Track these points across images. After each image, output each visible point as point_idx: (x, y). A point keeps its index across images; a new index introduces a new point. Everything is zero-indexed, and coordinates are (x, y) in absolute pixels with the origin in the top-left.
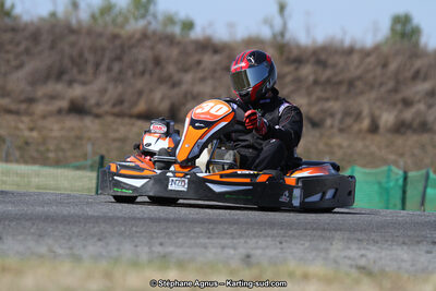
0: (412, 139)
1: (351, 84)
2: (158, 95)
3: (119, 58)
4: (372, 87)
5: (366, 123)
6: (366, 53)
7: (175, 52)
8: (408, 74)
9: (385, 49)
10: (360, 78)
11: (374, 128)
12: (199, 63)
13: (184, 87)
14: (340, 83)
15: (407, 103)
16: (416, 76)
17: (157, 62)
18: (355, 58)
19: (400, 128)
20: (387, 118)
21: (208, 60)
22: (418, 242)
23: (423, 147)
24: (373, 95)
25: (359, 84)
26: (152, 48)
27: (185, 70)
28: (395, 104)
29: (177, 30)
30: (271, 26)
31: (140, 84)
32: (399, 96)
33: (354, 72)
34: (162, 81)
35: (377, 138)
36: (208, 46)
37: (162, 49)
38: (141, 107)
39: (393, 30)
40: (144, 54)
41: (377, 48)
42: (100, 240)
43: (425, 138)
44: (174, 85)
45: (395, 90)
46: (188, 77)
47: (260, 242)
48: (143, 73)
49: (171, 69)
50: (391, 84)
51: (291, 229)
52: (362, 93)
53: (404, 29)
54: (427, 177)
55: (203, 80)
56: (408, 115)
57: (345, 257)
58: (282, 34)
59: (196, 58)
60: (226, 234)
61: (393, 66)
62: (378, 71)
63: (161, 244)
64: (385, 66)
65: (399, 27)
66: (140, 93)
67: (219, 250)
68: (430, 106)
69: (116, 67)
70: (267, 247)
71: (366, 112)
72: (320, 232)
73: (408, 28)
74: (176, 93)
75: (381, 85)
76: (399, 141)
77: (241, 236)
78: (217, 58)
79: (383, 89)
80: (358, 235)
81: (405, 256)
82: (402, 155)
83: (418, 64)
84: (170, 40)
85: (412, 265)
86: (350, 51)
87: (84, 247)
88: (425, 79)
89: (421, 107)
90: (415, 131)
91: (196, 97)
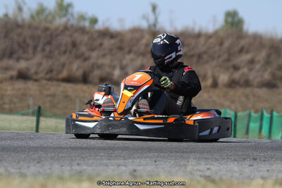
0: (240, 91)
1: (199, 56)
2: (75, 66)
3: (49, 43)
4: (213, 58)
5: (210, 82)
6: (209, 37)
7: (86, 38)
8: (236, 49)
9: (221, 34)
10: (205, 52)
11: (215, 85)
12: (101, 45)
13: (92, 61)
14: (192, 56)
15: (236, 68)
16: (241, 51)
17: (74, 45)
18: (202, 40)
19: (232, 84)
20: (224, 78)
21: (108, 43)
22: (244, 159)
23: (247, 96)
24: (214, 63)
25: (205, 57)
26: (71, 36)
27: (92, 50)
28: (228, 69)
29: (87, 24)
30: (148, 20)
31: (63, 59)
32: (230, 64)
33: (201, 49)
34: (77, 57)
35: (217, 91)
36: (107, 34)
37: (78, 37)
38: (65, 74)
39: (226, 21)
40: (65, 40)
41: (216, 33)
42: (38, 162)
43: (248, 90)
44: (86, 59)
45: (228, 60)
46: (94, 54)
47: (142, 161)
48: (65, 52)
49: (83, 49)
50: (225, 56)
51: (162, 152)
52: (207, 62)
53: (233, 20)
54: (250, 116)
55: (104, 55)
56: (237, 75)
57: (197, 170)
58: (155, 25)
59: (99, 41)
60: (121, 156)
61: (227, 44)
62: (217, 48)
63: (78, 164)
64: (221, 44)
65: (230, 19)
66: (63, 65)
67: (116, 167)
68: (251, 70)
69: (48, 49)
70: (147, 164)
71: (209, 74)
72: (180, 154)
73: (236, 19)
74: (87, 64)
75: (219, 57)
76: (231, 92)
77: (130, 158)
78: (113, 41)
79: (221, 60)
80: (206, 155)
81: (236, 168)
82: (233, 102)
83: (243, 42)
84: (82, 30)
85: (241, 174)
86: (199, 35)
87: (28, 167)
88: (248, 52)
89: (245, 70)
90: (241, 86)
91: (99, 67)
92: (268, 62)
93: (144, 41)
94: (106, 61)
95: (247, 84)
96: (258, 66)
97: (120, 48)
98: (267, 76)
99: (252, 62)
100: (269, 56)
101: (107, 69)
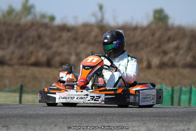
0: (168, 72)
1: (137, 45)
2: (40, 54)
3: (20, 36)
4: (147, 46)
5: (145, 64)
6: (144, 29)
7: (48, 32)
8: (165, 38)
9: (153, 26)
10: (141, 41)
11: (149, 66)
12: (60, 37)
13: (54, 49)
14: (131, 44)
15: (165, 53)
16: (169, 39)
17: (39, 37)
18: (138, 32)
19: (162, 66)
20: (155, 61)
21: (65, 35)
23: (174, 75)
24: (148, 49)
25: (141, 45)
26: (37, 30)
27: (54, 40)
28: (159, 54)
29: (47, 20)
30: (96, 17)
31: (31, 48)
32: (161, 50)
33: (138, 38)
34: (42, 46)
36: (64, 28)
37: (42, 31)
38: (32, 60)
39: (155, 17)
40: (32, 33)
41: (149, 26)
43: (175, 70)
44: (49, 48)
45: (159, 47)
46: (55, 44)
48: (32, 43)
49: (46, 40)
50: (157, 44)
52: (142, 49)
53: (160, 16)
54: (181, 90)
55: (63, 45)
56: (166, 59)
58: (102, 21)
59: (58, 35)
61: (157, 35)
62: (150, 38)
64: (153, 35)
65: (157, 15)
66: (31, 53)
68: (176, 54)
69: (19, 40)
71: (145, 58)
74: (50, 52)
75: (152, 44)
76: (162, 72)
78: (69, 34)
79: (153, 47)
82: (163, 79)
83: (170, 33)
84: (46, 26)
86: (135, 28)
88: (174, 40)
89: (172, 55)
90: (169, 67)
91: (60, 54)
92: (189, 48)
93: (93, 34)
94: (65, 49)
95: (174, 65)
96: (181, 52)
97: (75, 39)
98: (189, 59)
99: (177, 48)
100: (190, 43)
101: (66, 56)
